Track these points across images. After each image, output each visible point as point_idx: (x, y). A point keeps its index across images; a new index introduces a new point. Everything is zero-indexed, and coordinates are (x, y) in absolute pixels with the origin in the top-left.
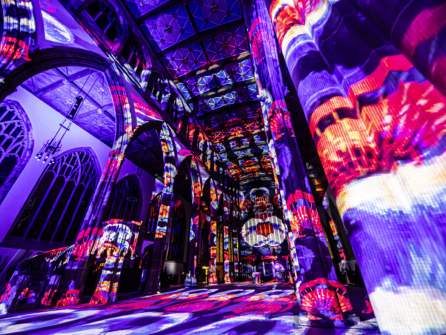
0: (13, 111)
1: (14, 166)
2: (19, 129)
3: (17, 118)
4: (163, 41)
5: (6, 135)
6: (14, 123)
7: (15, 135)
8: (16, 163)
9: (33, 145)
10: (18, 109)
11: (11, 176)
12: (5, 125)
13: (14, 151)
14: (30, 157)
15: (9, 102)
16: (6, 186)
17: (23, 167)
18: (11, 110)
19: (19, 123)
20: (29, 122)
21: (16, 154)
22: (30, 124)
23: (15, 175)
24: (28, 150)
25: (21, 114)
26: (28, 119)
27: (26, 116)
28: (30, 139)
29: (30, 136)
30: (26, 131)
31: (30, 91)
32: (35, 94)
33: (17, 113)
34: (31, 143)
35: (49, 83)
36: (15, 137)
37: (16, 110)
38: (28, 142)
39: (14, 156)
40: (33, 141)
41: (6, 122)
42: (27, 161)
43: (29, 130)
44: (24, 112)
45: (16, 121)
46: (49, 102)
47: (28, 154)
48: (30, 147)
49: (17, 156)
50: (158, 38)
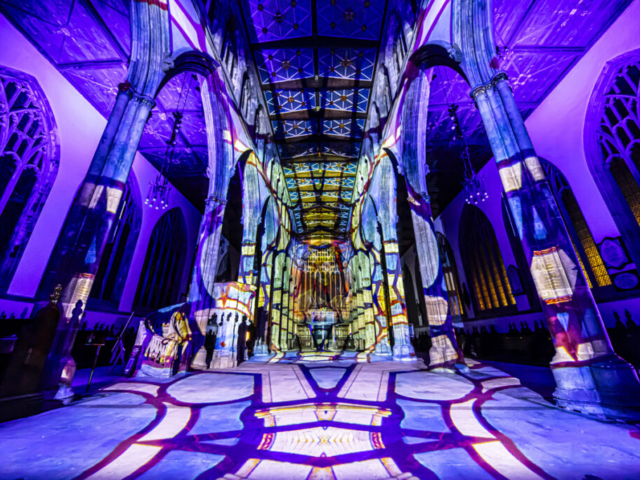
0: (26, 92)
1: (33, 185)
2: (36, 125)
3: (32, 106)
4: (265, 30)
5: (20, 133)
6: (29, 113)
7: (31, 133)
8: (35, 180)
9: (58, 154)
10: (34, 89)
11: (33, 200)
12: (17, 114)
13: (31, 161)
14: (55, 172)
15: (22, 77)
16: (29, 217)
17: (48, 188)
18: (24, 90)
19: (36, 116)
20: (50, 115)
21: (34, 166)
22: (53, 119)
23: (39, 200)
24: (52, 160)
25: (39, 98)
26: (49, 109)
27: (47, 103)
28: (53, 143)
29: (53, 138)
30: (46, 129)
31: (52, 61)
32: (59, 67)
33: (32, 95)
34: (54, 150)
35: (90, 57)
36: (32, 137)
37: (31, 90)
38: (51, 147)
39: (33, 169)
40: (58, 147)
41: (18, 112)
42: (54, 179)
43: (50, 128)
44: (44, 96)
45: (31, 111)
46: (78, 84)
47: (51, 168)
48: (53, 156)
49: (37, 168)
50: (260, 24)
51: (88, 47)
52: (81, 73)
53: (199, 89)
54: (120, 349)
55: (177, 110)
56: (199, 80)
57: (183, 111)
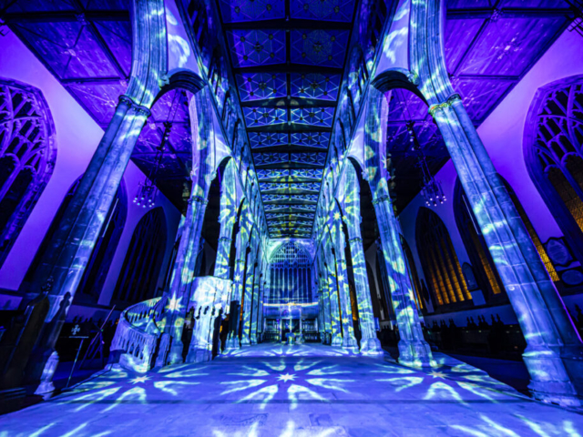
0: (31, 102)
1: (29, 184)
2: (37, 131)
3: (35, 115)
4: (246, 58)
5: (21, 138)
6: (31, 121)
7: (32, 138)
8: (31, 179)
9: (54, 157)
10: (38, 100)
11: (27, 198)
12: (21, 121)
13: (29, 163)
14: (50, 173)
15: (29, 89)
16: (22, 213)
17: (43, 187)
18: (29, 100)
19: (37, 123)
20: (51, 122)
21: (32, 167)
22: (53, 126)
23: (32, 197)
24: (48, 162)
25: (42, 108)
26: (50, 117)
27: (49, 113)
28: (51, 147)
29: (51, 142)
30: (46, 135)
31: (57, 77)
32: (63, 82)
33: (36, 105)
34: (51, 153)
35: (92, 74)
36: (32, 141)
37: (35, 101)
38: (48, 151)
39: (30, 169)
40: (55, 150)
41: (22, 119)
42: (48, 179)
43: (50, 134)
44: (47, 106)
45: (33, 118)
46: (79, 98)
47: (47, 169)
48: (50, 158)
49: (34, 169)
50: (241, 52)
51: (90, 66)
52: (81, 88)
53: (187, 105)
54: (99, 342)
55: (167, 121)
56: (188, 96)
57: (173, 122)
